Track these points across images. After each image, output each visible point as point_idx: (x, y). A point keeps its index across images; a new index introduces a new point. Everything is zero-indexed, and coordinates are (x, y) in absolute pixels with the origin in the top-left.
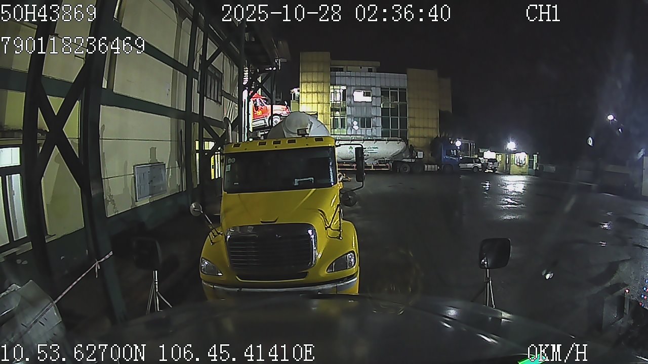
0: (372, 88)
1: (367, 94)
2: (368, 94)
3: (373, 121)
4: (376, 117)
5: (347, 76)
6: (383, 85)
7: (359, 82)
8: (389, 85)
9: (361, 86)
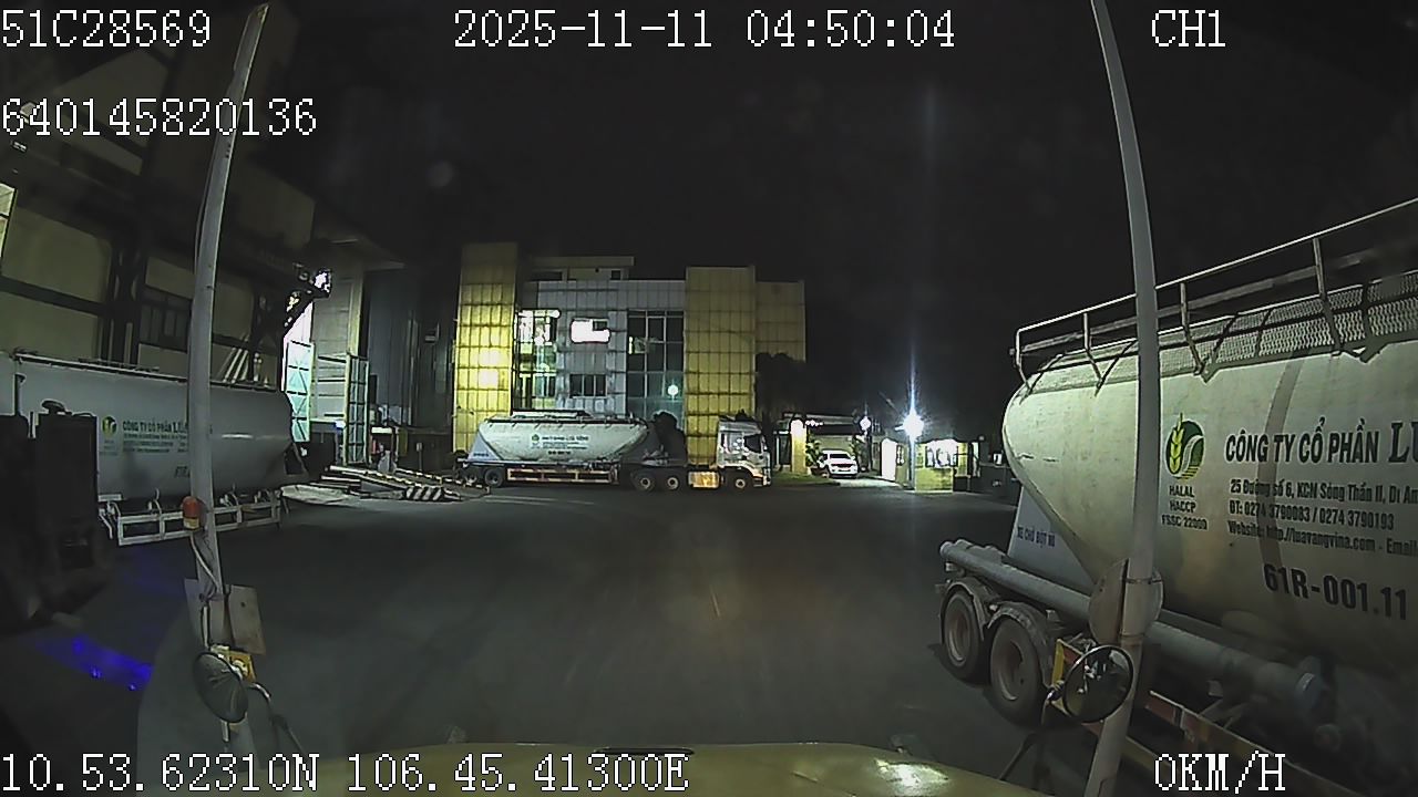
0: (610, 313)
1: (598, 327)
2: (601, 326)
3: (609, 380)
4: (616, 372)
5: (560, 290)
6: (632, 306)
7: (583, 301)
8: (645, 306)
9: (587, 310)
